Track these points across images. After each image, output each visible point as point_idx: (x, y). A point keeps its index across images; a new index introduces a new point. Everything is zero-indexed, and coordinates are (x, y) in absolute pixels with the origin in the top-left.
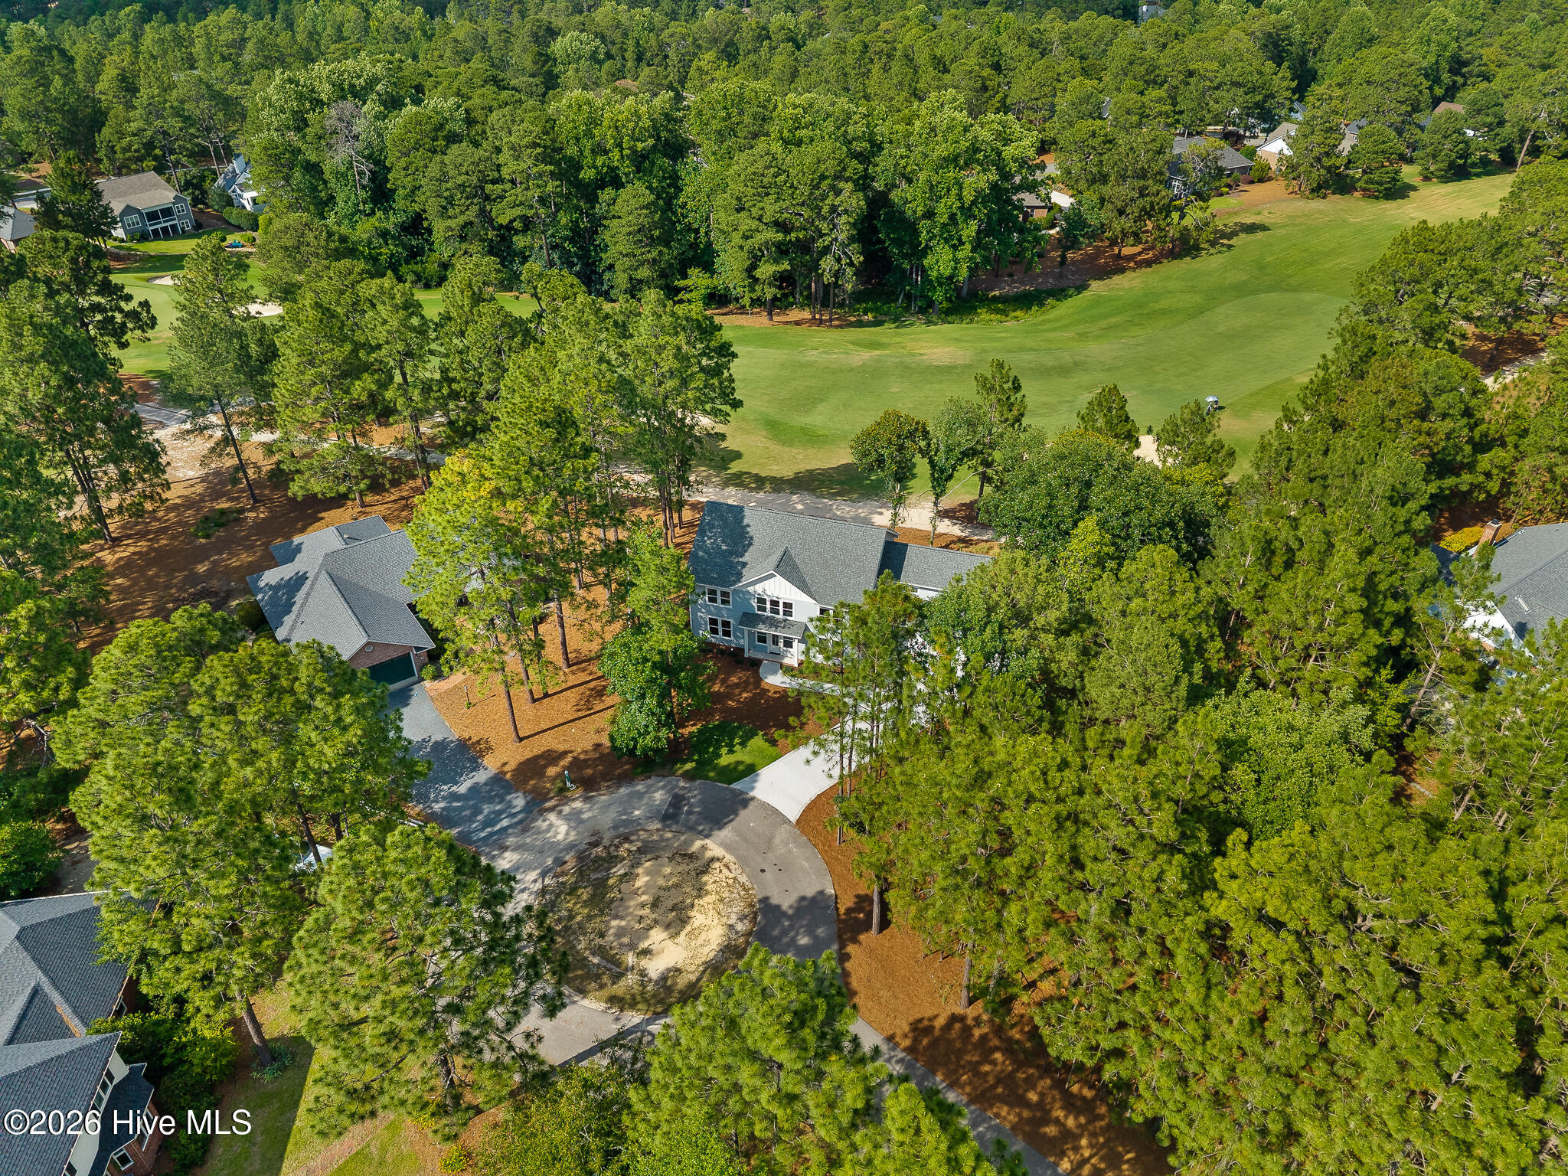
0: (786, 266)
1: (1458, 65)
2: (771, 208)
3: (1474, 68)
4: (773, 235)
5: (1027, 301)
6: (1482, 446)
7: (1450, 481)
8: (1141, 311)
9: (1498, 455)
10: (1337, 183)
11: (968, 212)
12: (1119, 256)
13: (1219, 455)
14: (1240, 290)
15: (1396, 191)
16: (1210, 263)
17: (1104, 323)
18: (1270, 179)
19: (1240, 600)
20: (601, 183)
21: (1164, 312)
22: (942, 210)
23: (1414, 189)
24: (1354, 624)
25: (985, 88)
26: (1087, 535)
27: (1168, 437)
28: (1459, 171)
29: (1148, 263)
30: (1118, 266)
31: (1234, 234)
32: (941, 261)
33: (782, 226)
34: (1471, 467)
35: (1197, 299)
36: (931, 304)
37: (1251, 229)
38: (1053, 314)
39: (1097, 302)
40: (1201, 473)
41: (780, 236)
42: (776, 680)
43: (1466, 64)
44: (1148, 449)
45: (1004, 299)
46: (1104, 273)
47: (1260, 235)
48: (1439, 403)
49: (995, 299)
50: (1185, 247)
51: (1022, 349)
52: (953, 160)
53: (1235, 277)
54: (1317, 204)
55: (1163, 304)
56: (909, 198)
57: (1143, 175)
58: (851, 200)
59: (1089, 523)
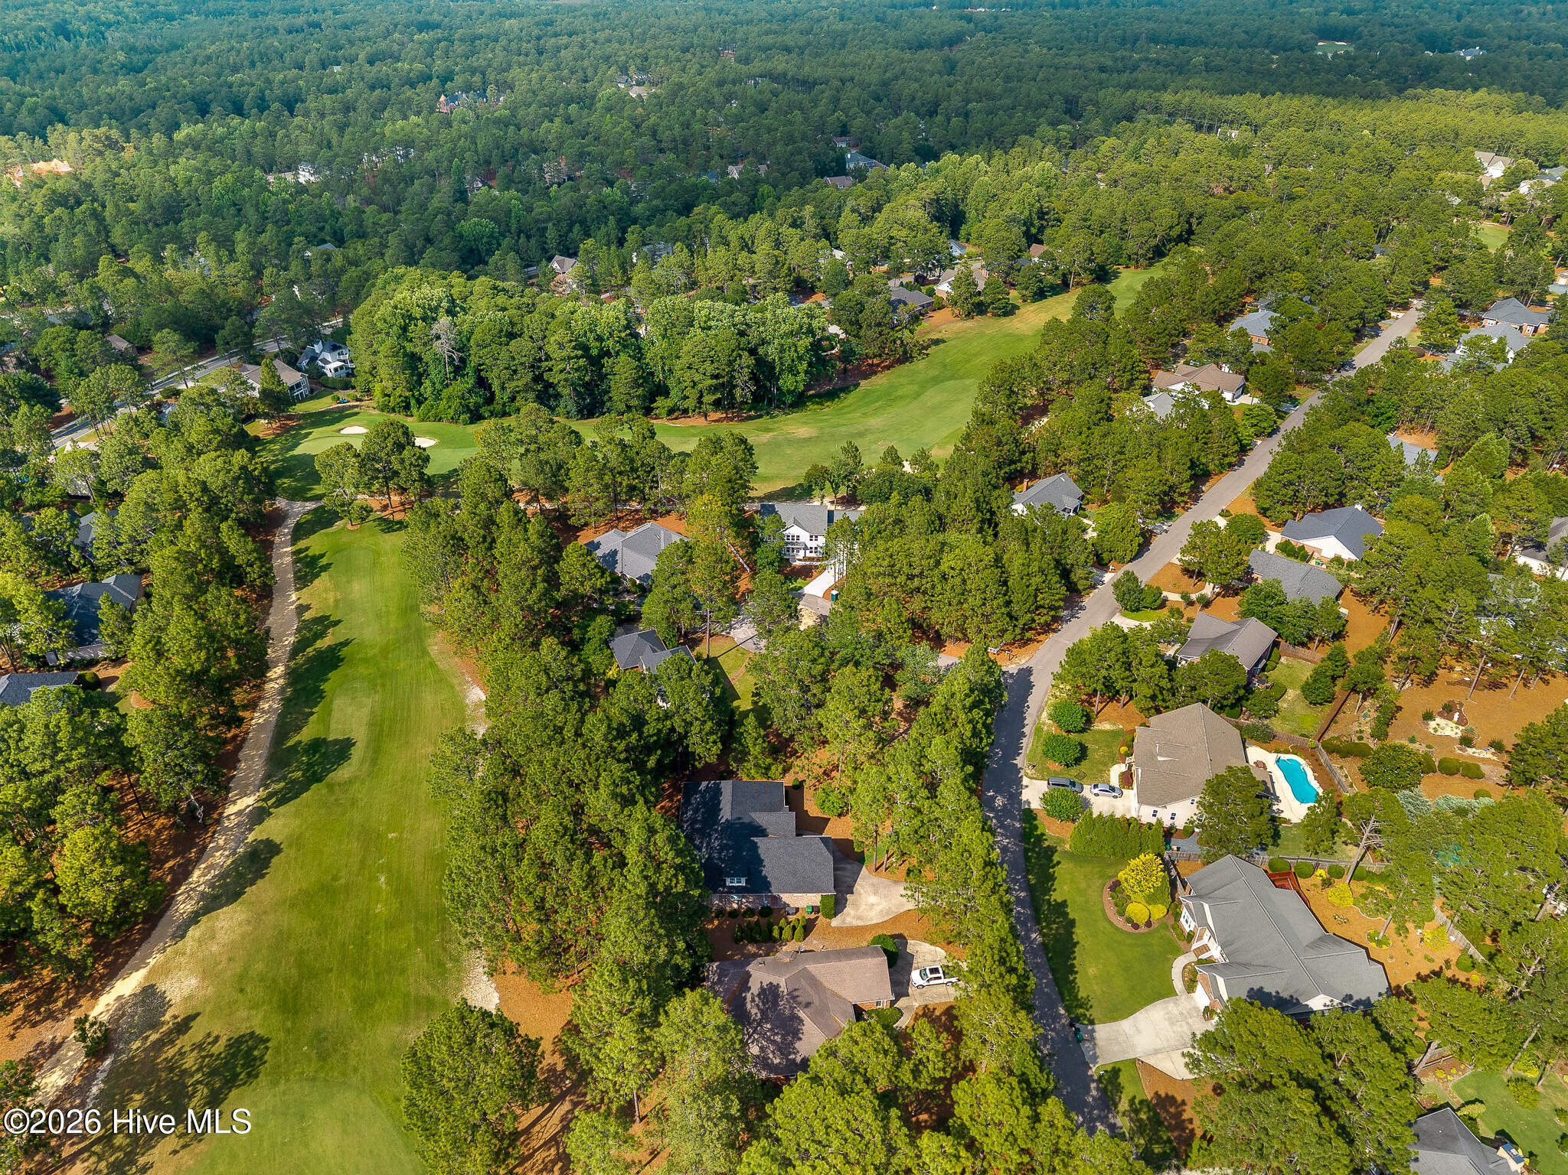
0: (719, 395)
1: (1042, 214)
2: (710, 368)
3: (1051, 216)
4: (710, 382)
5: (832, 395)
6: (1023, 453)
7: (1013, 467)
8: (890, 397)
9: (1029, 455)
10: (980, 309)
11: (800, 358)
12: (872, 365)
13: (932, 467)
14: (936, 381)
15: (1009, 311)
16: (919, 365)
17: (873, 406)
18: (943, 307)
19: (942, 510)
20: (601, 356)
21: (901, 397)
22: (788, 357)
23: (1018, 308)
24: (974, 511)
25: (777, 262)
26: (895, 497)
27: (914, 462)
28: (1040, 295)
29: (888, 368)
30: (872, 372)
31: (929, 346)
32: (787, 382)
33: (716, 377)
34: (1020, 461)
35: (916, 388)
36: (784, 403)
37: (937, 342)
38: (846, 403)
39: (867, 393)
40: (927, 473)
41: (714, 381)
42: (797, 563)
43: (1047, 213)
44: (907, 468)
45: (818, 396)
46: (866, 376)
47: (942, 345)
48: (1004, 440)
49: (813, 396)
50: (905, 358)
51: (839, 425)
52: (791, 334)
53: (934, 373)
54: (969, 324)
55: (899, 393)
56: (771, 352)
57: (879, 325)
58: (747, 360)
59: (895, 493)
